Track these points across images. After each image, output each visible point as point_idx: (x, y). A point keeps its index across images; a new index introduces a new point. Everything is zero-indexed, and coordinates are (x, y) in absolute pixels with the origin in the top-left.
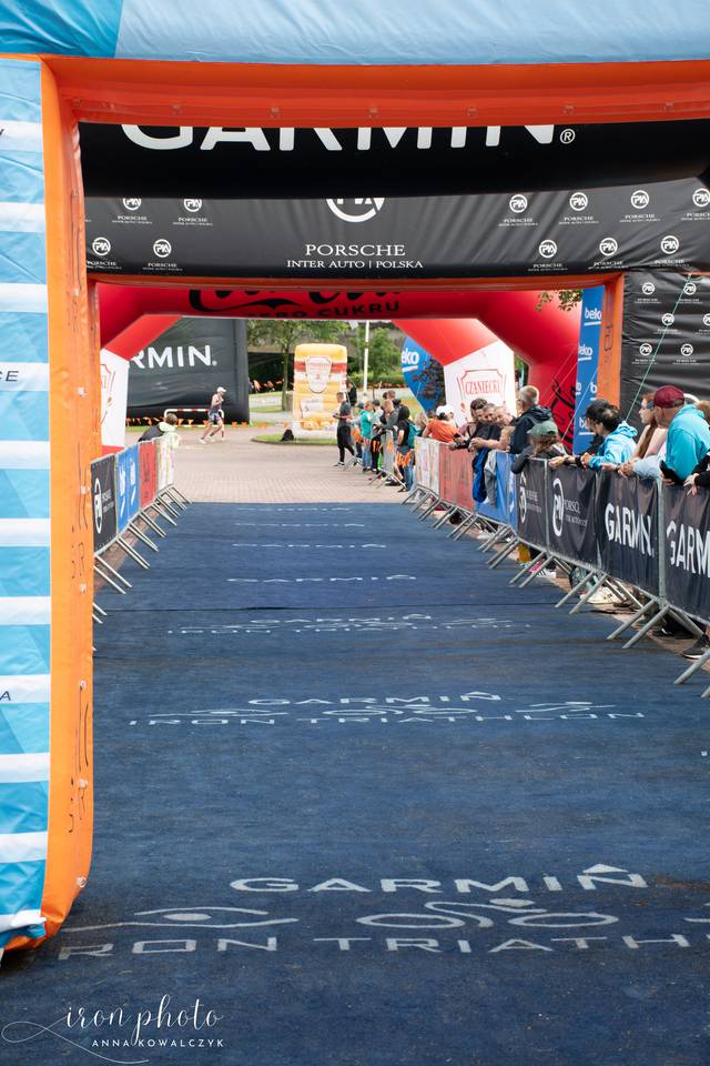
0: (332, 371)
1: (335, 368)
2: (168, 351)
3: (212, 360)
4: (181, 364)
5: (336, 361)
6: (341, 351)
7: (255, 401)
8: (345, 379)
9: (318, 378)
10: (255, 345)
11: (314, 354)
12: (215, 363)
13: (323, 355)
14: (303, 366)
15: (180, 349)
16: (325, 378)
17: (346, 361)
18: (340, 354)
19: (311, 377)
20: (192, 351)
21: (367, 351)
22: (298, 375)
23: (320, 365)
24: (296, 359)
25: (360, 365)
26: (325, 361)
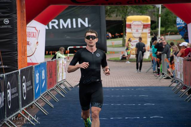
0: (143, 28)
1: (145, 26)
2: (69, 21)
3: (89, 24)
4: (75, 26)
5: (145, 23)
6: (148, 19)
7: (109, 42)
8: (150, 31)
9: (137, 31)
10: (109, 17)
11: (135, 21)
12: (90, 25)
13: (139, 21)
14: (130, 26)
15: (74, 20)
16: (140, 31)
17: (150, 23)
18: (147, 20)
19: (134, 31)
20: (80, 20)
21: (160, 18)
22: (128, 30)
23: (138, 25)
24: (127, 23)
25: (157, 25)
26: (140, 23)
